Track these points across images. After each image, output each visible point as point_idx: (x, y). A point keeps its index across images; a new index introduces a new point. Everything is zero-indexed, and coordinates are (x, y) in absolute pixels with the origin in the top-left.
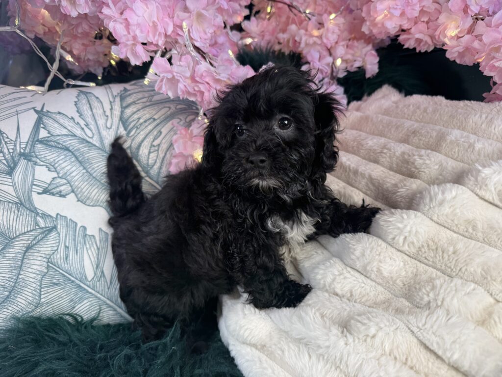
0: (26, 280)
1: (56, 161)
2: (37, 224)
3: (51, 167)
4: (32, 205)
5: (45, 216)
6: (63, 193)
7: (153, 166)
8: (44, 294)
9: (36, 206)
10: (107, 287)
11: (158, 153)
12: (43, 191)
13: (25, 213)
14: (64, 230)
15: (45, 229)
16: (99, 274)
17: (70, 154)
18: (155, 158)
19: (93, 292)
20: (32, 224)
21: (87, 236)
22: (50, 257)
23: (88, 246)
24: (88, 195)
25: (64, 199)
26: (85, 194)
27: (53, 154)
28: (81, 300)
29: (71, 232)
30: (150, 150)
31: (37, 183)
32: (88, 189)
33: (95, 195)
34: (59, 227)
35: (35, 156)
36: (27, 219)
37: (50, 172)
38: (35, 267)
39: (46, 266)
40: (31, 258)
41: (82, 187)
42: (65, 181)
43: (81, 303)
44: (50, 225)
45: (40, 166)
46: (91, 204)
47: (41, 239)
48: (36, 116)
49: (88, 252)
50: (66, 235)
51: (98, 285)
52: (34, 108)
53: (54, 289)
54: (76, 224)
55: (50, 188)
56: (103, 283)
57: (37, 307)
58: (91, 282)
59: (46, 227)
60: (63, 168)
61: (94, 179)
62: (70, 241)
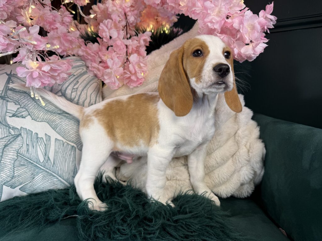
0: (5, 164)
1: (19, 99)
2: (10, 133)
3: (16, 102)
4: (6, 123)
5: (14, 128)
6: (24, 116)
7: (74, 99)
8: (16, 171)
9: (9, 124)
10: (52, 166)
11: (77, 92)
12: (12, 115)
13: (3, 128)
14: (26, 136)
15: (14, 136)
16: (47, 158)
17: (27, 95)
18: (75, 95)
19: (44, 169)
20: (7, 133)
21: (39, 138)
22: (18, 150)
23: (39, 144)
24: (38, 116)
25: (24, 119)
26: (36, 115)
27: (18, 95)
28: (38, 173)
29: (29, 136)
30: (72, 91)
31: (9, 112)
32: (37, 113)
33: (42, 116)
34: (22, 134)
35: (7, 97)
36: (4, 131)
37: (16, 105)
38: (10, 156)
39: (16, 155)
40: (7, 151)
41: (34, 112)
42: (25, 109)
43: (37, 175)
44: (17, 133)
45: (10, 102)
46: (40, 121)
47: (13, 141)
48: (7, 77)
49: (39, 147)
50: (27, 138)
51: (47, 165)
52: (6, 73)
53: (22, 168)
54: (32, 132)
55: (16, 114)
56: (49, 163)
57: (12, 178)
58: (43, 164)
59: (15, 135)
60: (23, 103)
61: (41, 108)
62: (29, 141)
